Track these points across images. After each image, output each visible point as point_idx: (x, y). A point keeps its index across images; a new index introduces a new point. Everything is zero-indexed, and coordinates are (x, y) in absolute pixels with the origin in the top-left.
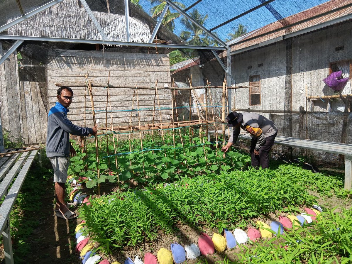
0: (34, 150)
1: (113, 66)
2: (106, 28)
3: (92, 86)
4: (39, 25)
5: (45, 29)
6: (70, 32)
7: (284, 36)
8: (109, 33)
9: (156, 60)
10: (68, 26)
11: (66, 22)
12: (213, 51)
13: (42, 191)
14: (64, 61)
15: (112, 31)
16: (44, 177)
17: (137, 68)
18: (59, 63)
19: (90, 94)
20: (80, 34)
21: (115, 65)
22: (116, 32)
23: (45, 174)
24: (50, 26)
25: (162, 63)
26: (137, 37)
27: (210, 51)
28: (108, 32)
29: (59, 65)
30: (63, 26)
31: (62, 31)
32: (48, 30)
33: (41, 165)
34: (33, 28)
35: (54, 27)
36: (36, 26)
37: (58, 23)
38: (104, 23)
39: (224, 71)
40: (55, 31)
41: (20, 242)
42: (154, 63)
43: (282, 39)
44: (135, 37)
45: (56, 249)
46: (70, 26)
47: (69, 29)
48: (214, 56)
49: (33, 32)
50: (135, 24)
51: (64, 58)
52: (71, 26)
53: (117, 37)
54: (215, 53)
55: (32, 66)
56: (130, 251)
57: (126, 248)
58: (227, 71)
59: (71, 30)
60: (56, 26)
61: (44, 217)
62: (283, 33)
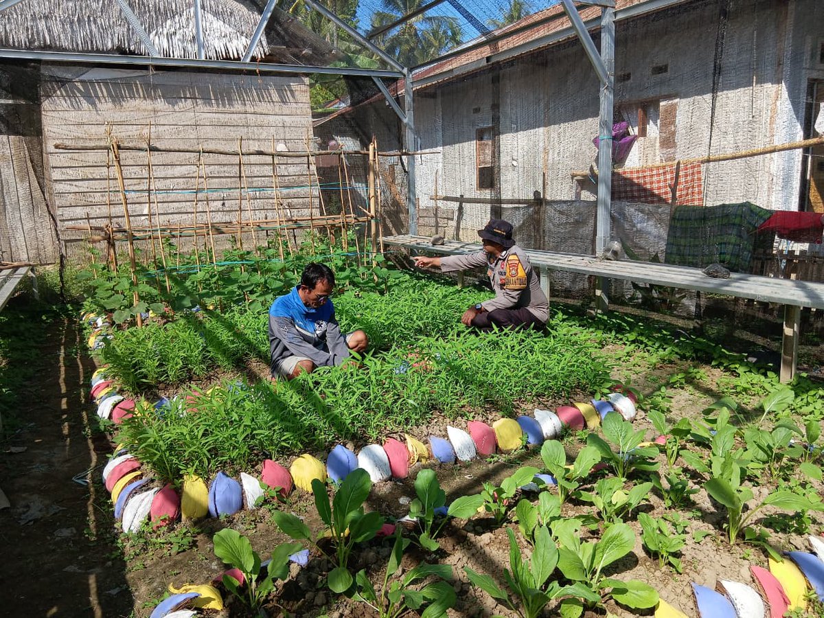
0: (22, 266)
1: (185, 101)
2: (169, 22)
3: (119, 147)
4: (21, 15)
5: (37, 25)
6: (91, 32)
7: (488, 59)
8: (175, 33)
9: (280, 91)
10: (86, 19)
11: (81, 9)
12: (375, 80)
13: (39, 337)
14: (79, 91)
15: (180, 29)
16: (44, 318)
17: (238, 107)
18: (69, 97)
19: (116, 163)
20: (112, 35)
21: (189, 101)
22: (190, 29)
23: (45, 312)
24: (46, 17)
25: (293, 97)
26: (235, 42)
27: (370, 78)
28: (173, 30)
29: (71, 101)
30: (76, 19)
31: (72, 28)
32: (42, 25)
33: (37, 297)
34: (9, 23)
35: (56, 20)
36: (15, 16)
37: (65, 13)
38: (162, 10)
39: (400, 120)
40: (57, 29)
41: (4, 390)
42: (275, 97)
43: (485, 64)
44: (230, 41)
45: (60, 402)
46: (89, 17)
47: (89, 25)
48: (380, 91)
49: (11, 30)
50: (231, 13)
51: (79, 85)
52: (92, 19)
53: (191, 41)
54: (380, 84)
55: (10, 102)
56: (168, 391)
57: (161, 386)
58: (405, 121)
59: (93, 26)
60: (60, 17)
61: (43, 368)
62: (486, 51)
